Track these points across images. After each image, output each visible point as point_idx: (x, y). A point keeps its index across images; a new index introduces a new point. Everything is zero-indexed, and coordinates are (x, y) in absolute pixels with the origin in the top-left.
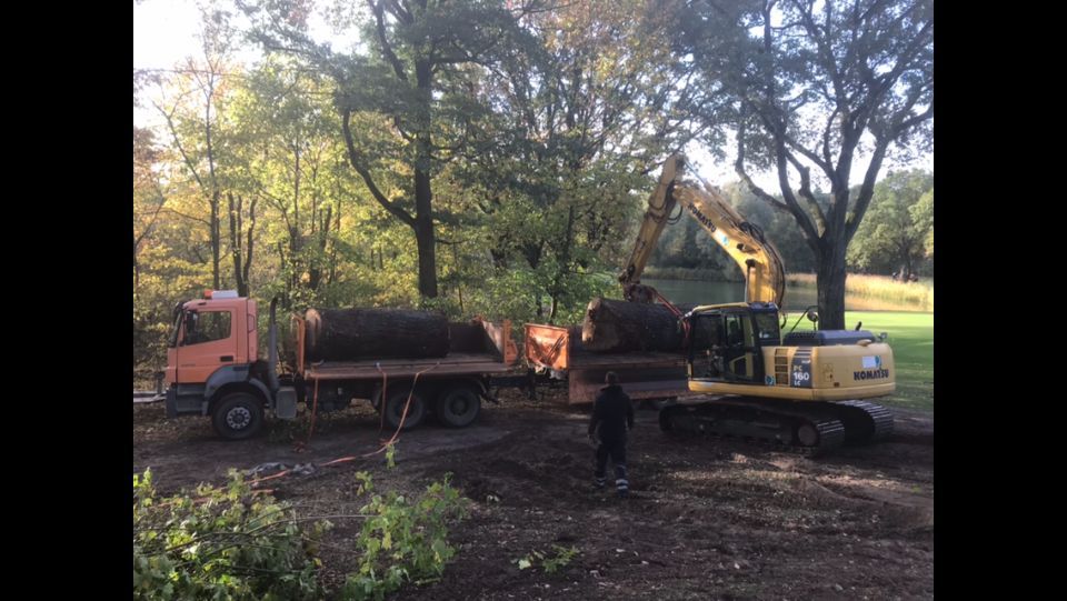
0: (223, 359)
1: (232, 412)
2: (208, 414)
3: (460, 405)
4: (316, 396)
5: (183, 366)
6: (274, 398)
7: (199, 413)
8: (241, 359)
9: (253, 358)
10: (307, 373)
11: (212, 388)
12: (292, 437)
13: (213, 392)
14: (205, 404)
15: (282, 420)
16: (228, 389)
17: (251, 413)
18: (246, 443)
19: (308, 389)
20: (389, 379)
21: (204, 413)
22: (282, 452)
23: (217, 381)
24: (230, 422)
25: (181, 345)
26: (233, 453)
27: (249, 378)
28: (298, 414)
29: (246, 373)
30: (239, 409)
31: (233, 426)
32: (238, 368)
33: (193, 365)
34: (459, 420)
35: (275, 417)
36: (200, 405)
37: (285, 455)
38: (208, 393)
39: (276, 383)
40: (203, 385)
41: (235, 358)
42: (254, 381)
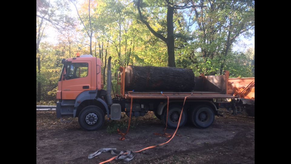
0: (85, 87)
1: (88, 116)
2: (76, 116)
3: (204, 116)
4: (131, 108)
5: (64, 90)
6: (109, 109)
7: (72, 115)
8: (93, 88)
9: (99, 87)
10: (126, 95)
11: (78, 102)
12: (118, 130)
13: (78, 105)
14: (75, 111)
15: (113, 121)
16: (86, 103)
17: (98, 117)
18: (95, 132)
19: (126, 105)
20: (170, 99)
21: (74, 115)
22: (113, 139)
23: (81, 99)
24: (87, 121)
25: (64, 79)
26: (87, 138)
27: (97, 97)
28: (122, 118)
29: (96, 95)
30: (91, 114)
31: (89, 123)
32: (91, 92)
33: (70, 90)
34: (203, 124)
35: (110, 119)
36: (73, 112)
37: (114, 142)
38: (76, 105)
39: (111, 102)
40: (74, 101)
41: (90, 87)
42: (100, 99)
